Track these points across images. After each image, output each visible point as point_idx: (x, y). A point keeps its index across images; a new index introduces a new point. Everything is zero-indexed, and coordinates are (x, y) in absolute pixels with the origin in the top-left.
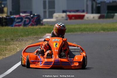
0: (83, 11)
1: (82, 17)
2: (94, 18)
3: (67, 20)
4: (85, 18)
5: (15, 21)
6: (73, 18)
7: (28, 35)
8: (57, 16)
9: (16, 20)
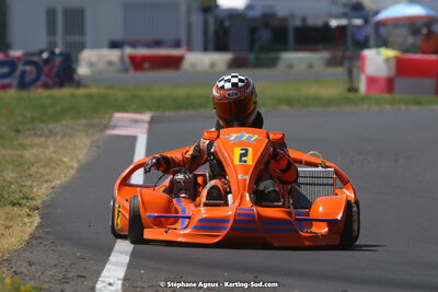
0: (177, 44)
1: (175, 63)
2: (212, 65)
3: (126, 71)
4: (186, 65)
6: (146, 65)
8: (94, 59)
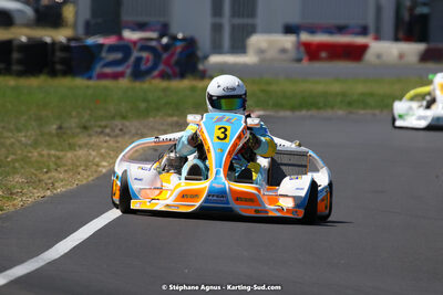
0: (364, 31)
1: (356, 53)
2: (401, 56)
3: (299, 60)
4: (370, 56)
5: (101, 59)
6: (323, 54)
7: (145, 114)
8: (264, 45)
9: (104, 54)
